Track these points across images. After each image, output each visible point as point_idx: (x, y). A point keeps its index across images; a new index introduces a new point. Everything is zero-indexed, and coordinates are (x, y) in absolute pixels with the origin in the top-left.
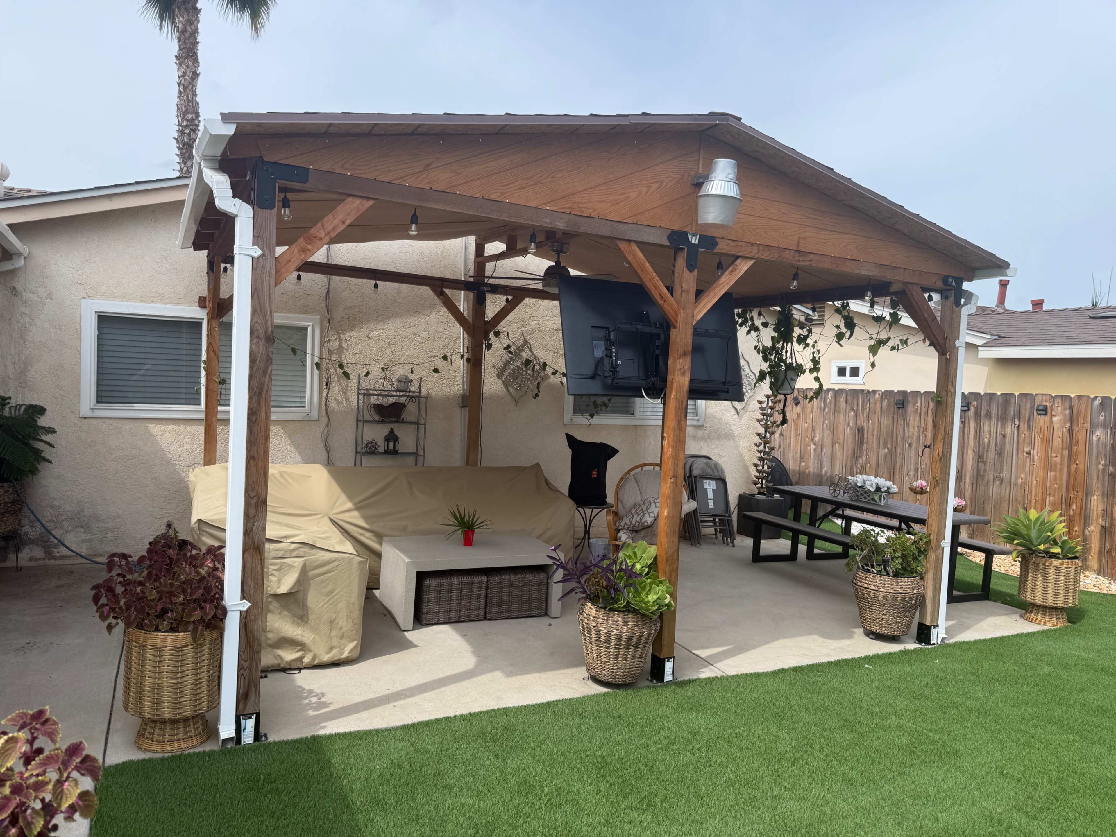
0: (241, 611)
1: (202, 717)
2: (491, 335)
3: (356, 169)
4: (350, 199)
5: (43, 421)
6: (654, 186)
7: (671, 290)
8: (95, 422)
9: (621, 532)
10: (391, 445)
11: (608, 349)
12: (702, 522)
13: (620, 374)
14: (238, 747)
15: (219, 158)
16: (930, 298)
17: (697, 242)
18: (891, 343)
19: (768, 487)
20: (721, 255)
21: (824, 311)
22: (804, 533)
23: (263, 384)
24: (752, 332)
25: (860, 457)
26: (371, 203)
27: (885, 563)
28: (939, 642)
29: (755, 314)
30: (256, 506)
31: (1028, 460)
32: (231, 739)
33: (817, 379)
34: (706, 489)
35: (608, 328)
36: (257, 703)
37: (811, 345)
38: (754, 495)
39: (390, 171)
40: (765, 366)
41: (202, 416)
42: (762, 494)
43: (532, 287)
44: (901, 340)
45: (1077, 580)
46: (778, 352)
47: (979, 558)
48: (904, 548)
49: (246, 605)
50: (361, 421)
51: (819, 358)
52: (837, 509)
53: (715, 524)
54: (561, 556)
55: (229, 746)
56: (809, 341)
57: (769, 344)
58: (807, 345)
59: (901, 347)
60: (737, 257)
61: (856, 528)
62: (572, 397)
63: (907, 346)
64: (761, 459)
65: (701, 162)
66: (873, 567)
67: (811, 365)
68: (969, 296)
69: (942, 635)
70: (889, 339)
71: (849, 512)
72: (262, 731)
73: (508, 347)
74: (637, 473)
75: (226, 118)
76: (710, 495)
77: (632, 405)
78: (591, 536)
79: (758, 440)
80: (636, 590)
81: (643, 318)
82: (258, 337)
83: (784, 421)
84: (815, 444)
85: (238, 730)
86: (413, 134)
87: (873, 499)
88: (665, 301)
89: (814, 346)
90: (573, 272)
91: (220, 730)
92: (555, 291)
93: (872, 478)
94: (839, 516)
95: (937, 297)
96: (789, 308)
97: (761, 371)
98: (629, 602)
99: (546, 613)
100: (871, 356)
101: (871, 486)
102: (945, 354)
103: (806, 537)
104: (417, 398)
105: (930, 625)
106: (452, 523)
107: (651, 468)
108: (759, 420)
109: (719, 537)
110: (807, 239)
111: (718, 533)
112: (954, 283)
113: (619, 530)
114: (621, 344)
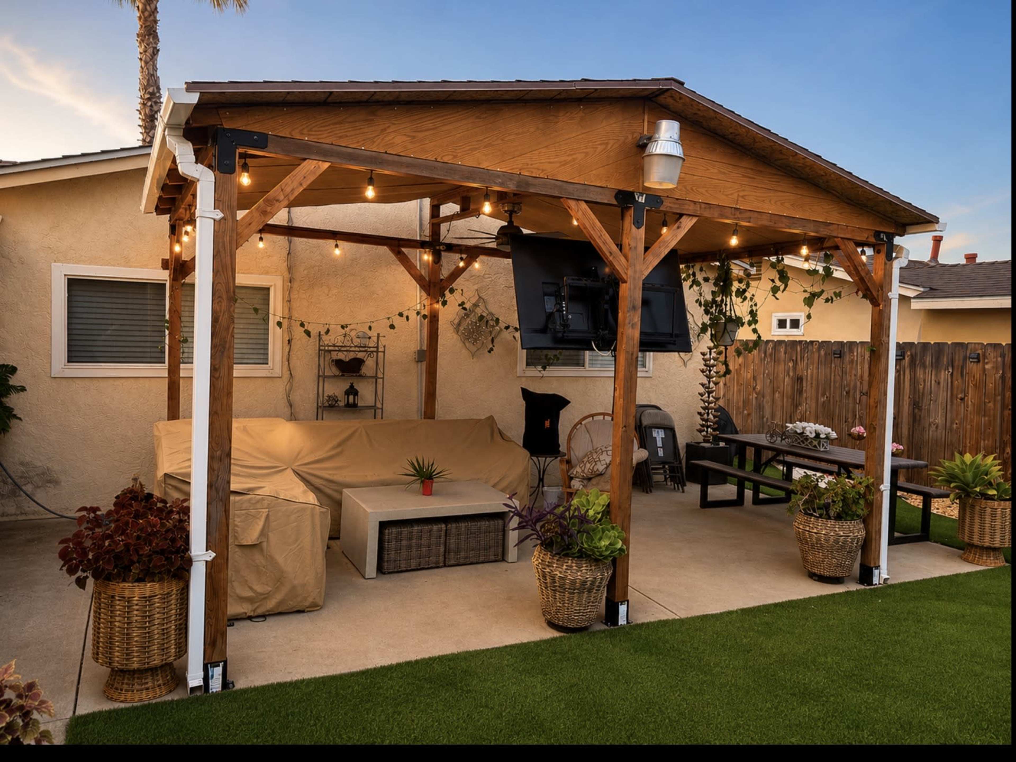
0: (207, 562)
1: (170, 665)
2: (447, 292)
3: (314, 134)
4: (306, 162)
5: (14, 381)
6: (601, 147)
7: (620, 247)
8: (65, 382)
9: (574, 480)
10: (351, 398)
11: (560, 304)
12: (653, 469)
13: (571, 328)
14: (206, 694)
15: (183, 127)
16: (863, 252)
17: (643, 201)
18: (824, 296)
20: (665, 213)
21: (761, 266)
22: (750, 480)
23: (226, 342)
24: (694, 286)
25: (800, 404)
27: (827, 506)
28: (882, 582)
29: (697, 268)
30: (220, 460)
31: (962, 405)
32: (199, 688)
33: (755, 331)
34: (655, 438)
35: (559, 284)
36: (223, 651)
37: (748, 299)
38: (699, 443)
39: (346, 136)
40: (706, 319)
41: (166, 374)
42: (707, 441)
43: (486, 246)
44: (835, 293)
46: (719, 306)
47: (916, 501)
48: (845, 492)
49: (211, 555)
50: (321, 377)
51: (757, 311)
52: (778, 455)
53: (665, 472)
54: (516, 503)
55: (198, 694)
56: (747, 294)
57: (709, 297)
58: (745, 299)
59: (834, 299)
60: (681, 215)
61: (798, 473)
62: (525, 351)
63: (840, 298)
64: (705, 408)
65: (646, 124)
66: (815, 511)
67: (749, 317)
68: (900, 249)
69: (884, 575)
70: (822, 292)
71: (789, 459)
72: (230, 678)
73: (463, 303)
74: (588, 423)
75: (191, 87)
76: (659, 444)
77: (582, 357)
78: (545, 485)
79: (702, 390)
80: (589, 536)
81: (594, 275)
82: (220, 297)
83: (728, 372)
84: (756, 394)
85: (206, 679)
86: (368, 101)
87: (814, 445)
88: (614, 257)
89: (751, 299)
90: (525, 231)
91: (189, 679)
92: (508, 249)
93: (812, 424)
94: (780, 462)
95: (869, 251)
96: (728, 263)
97: (704, 324)
98: (582, 548)
99: (503, 558)
100: (807, 308)
101: (811, 433)
102: (879, 305)
103: (752, 484)
104: (375, 354)
105: (872, 565)
106: (411, 473)
107: (601, 417)
108: (703, 371)
109: (669, 483)
110: (746, 198)
111: (669, 479)
112: (885, 239)
113: (571, 479)
114: (572, 298)
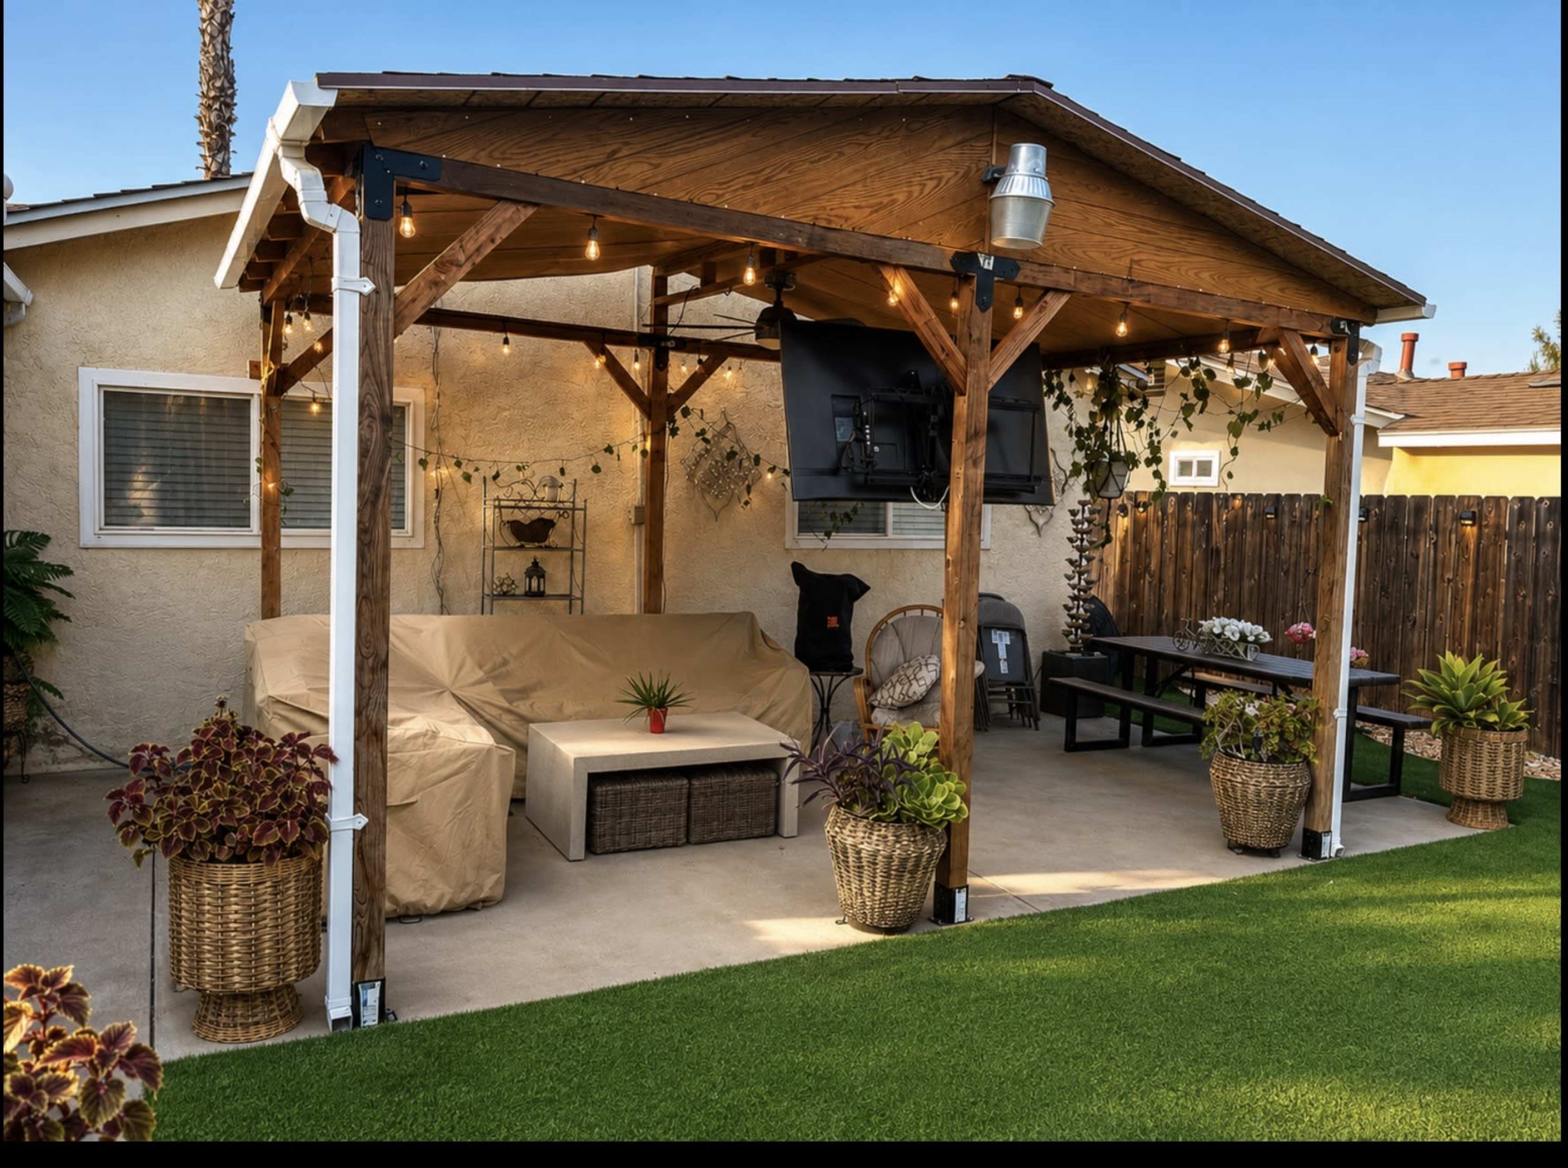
0: (354, 830)
2: (678, 414)
3: (510, 159)
4: (501, 205)
6: (931, 184)
7: (955, 338)
8: (102, 555)
9: (877, 710)
10: (534, 583)
11: (860, 430)
12: (992, 693)
13: (877, 468)
14: (358, 1030)
15: (306, 144)
16: (1314, 351)
17: (991, 268)
18: (1257, 421)
19: (1085, 641)
20: (1022, 287)
21: (1163, 374)
22: (1139, 707)
24: (1062, 405)
25: (1215, 592)
26: (530, 211)
27: (1257, 743)
28: (1333, 855)
29: (1065, 376)
30: (373, 670)
31: (1451, 590)
32: (345, 1020)
33: (1157, 474)
34: (996, 645)
35: (858, 398)
36: (380, 965)
37: (1146, 423)
38: (1064, 652)
39: (559, 161)
40: (1080, 458)
41: (258, 543)
42: (1076, 650)
43: (738, 340)
44: (1274, 415)
45: (1520, 762)
46: (1101, 435)
47: (1383, 736)
48: (1282, 722)
49: (362, 821)
50: (489, 549)
51: (1159, 442)
52: (1184, 671)
53: (1010, 697)
55: (344, 1030)
56: (1144, 417)
57: (1084, 422)
58: (1140, 424)
59: (1273, 424)
60: (1047, 290)
64: (1074, 598)
65: (994, 149)
66: (1239, 750)
67: (1147, 454)
68: (1369, 346)
69: (1337, 845)
70: (1256, 414)
71: (1201, 676)
72: (389, 1006)
73: (703, 432)
74: (898, 621)
75: (325, 80)
76: (1002, 653)
77: (883, 519)
78: (832, 719)
79: (1069, 570)
80: (911, 791)
81: (911, 383)
82: (371, 416)
83: (1107, 541)
84: (1151, 575)
85: (356, 1004)
86: (591, 107)
87: (1236, 653)
88: (947, 355)
89: (1150, 425)
90: (799, 317)
91: (329, 1007)
92: (774, 344)
93: (1234, 622)
94: (1187, 682)
95: (1323, 351)
96: (1114, 369)
97: (1075, 464)
98: (903, 808)
99: (776, 832)
100: (1232, 439)
101: (1233, 634)
102: (1337, 434)
103: (1141, 714)
104: (570, 512)
105: (1320, 831)
106: (633, 699)
107: (917, 612)
108: (1071, 540)
109: (1015, 716)
110: (1142, 263)
111: (1015, 711)
112: (1347, 330)
113: (873, 708)
114: (879, 421)
